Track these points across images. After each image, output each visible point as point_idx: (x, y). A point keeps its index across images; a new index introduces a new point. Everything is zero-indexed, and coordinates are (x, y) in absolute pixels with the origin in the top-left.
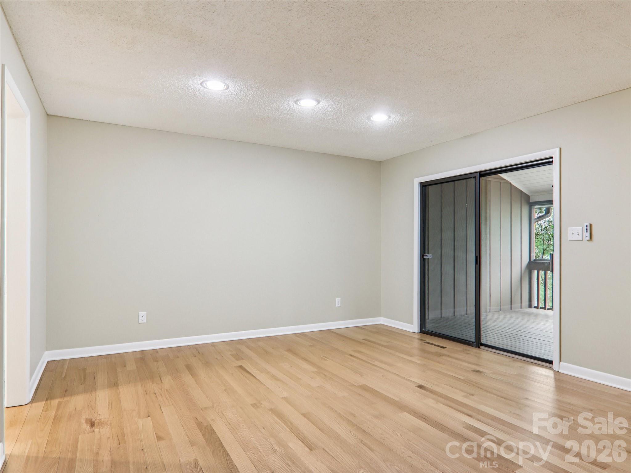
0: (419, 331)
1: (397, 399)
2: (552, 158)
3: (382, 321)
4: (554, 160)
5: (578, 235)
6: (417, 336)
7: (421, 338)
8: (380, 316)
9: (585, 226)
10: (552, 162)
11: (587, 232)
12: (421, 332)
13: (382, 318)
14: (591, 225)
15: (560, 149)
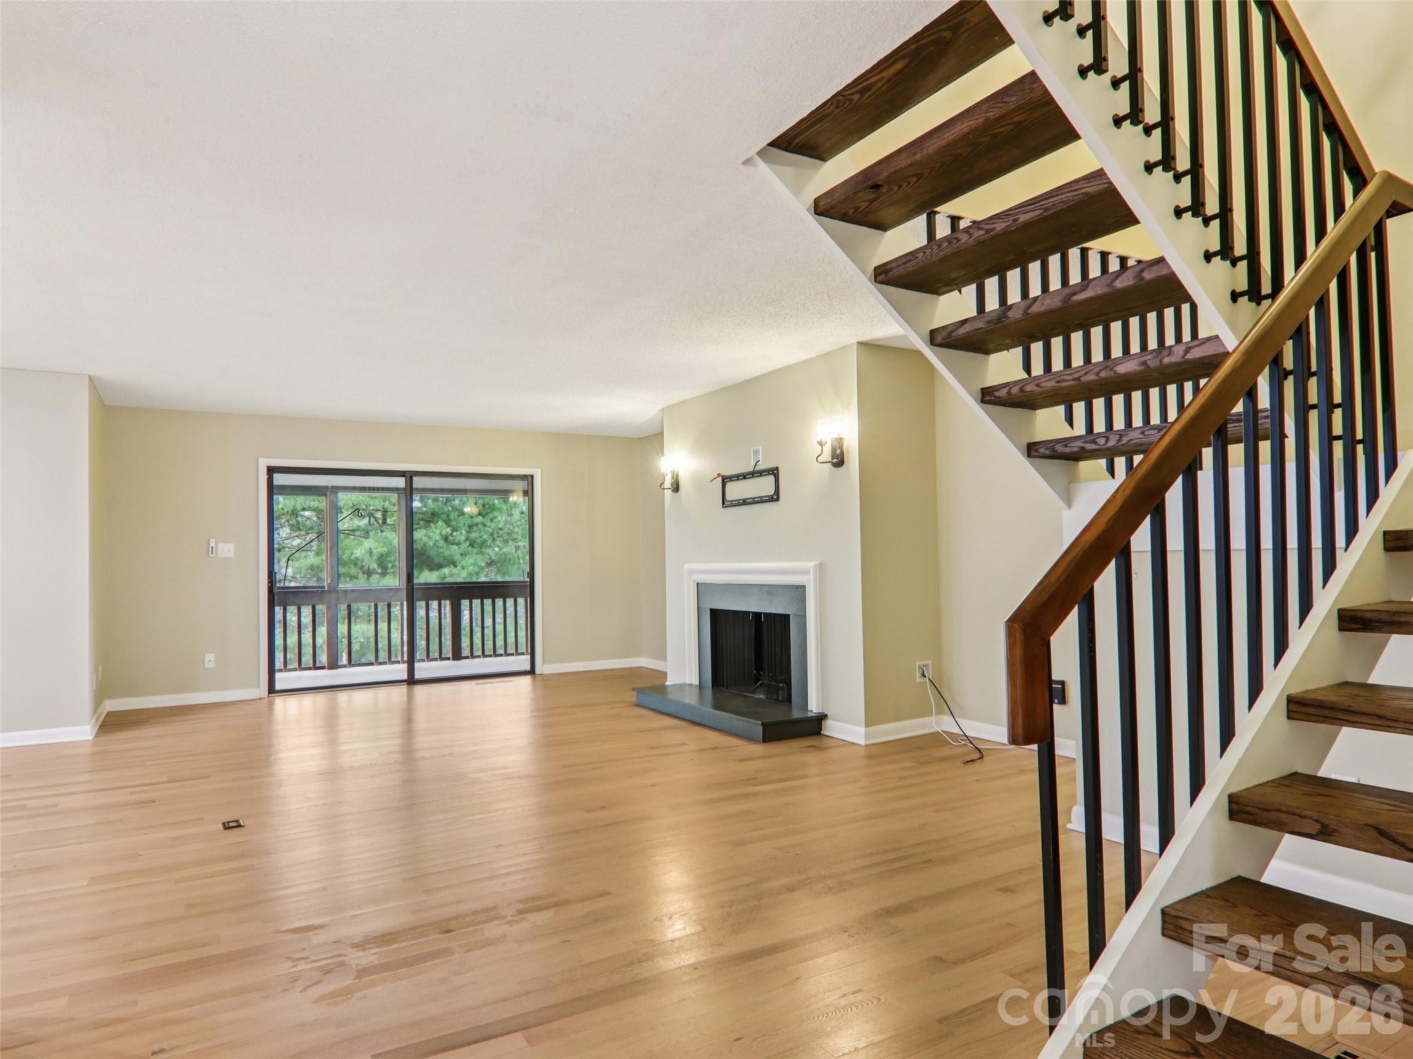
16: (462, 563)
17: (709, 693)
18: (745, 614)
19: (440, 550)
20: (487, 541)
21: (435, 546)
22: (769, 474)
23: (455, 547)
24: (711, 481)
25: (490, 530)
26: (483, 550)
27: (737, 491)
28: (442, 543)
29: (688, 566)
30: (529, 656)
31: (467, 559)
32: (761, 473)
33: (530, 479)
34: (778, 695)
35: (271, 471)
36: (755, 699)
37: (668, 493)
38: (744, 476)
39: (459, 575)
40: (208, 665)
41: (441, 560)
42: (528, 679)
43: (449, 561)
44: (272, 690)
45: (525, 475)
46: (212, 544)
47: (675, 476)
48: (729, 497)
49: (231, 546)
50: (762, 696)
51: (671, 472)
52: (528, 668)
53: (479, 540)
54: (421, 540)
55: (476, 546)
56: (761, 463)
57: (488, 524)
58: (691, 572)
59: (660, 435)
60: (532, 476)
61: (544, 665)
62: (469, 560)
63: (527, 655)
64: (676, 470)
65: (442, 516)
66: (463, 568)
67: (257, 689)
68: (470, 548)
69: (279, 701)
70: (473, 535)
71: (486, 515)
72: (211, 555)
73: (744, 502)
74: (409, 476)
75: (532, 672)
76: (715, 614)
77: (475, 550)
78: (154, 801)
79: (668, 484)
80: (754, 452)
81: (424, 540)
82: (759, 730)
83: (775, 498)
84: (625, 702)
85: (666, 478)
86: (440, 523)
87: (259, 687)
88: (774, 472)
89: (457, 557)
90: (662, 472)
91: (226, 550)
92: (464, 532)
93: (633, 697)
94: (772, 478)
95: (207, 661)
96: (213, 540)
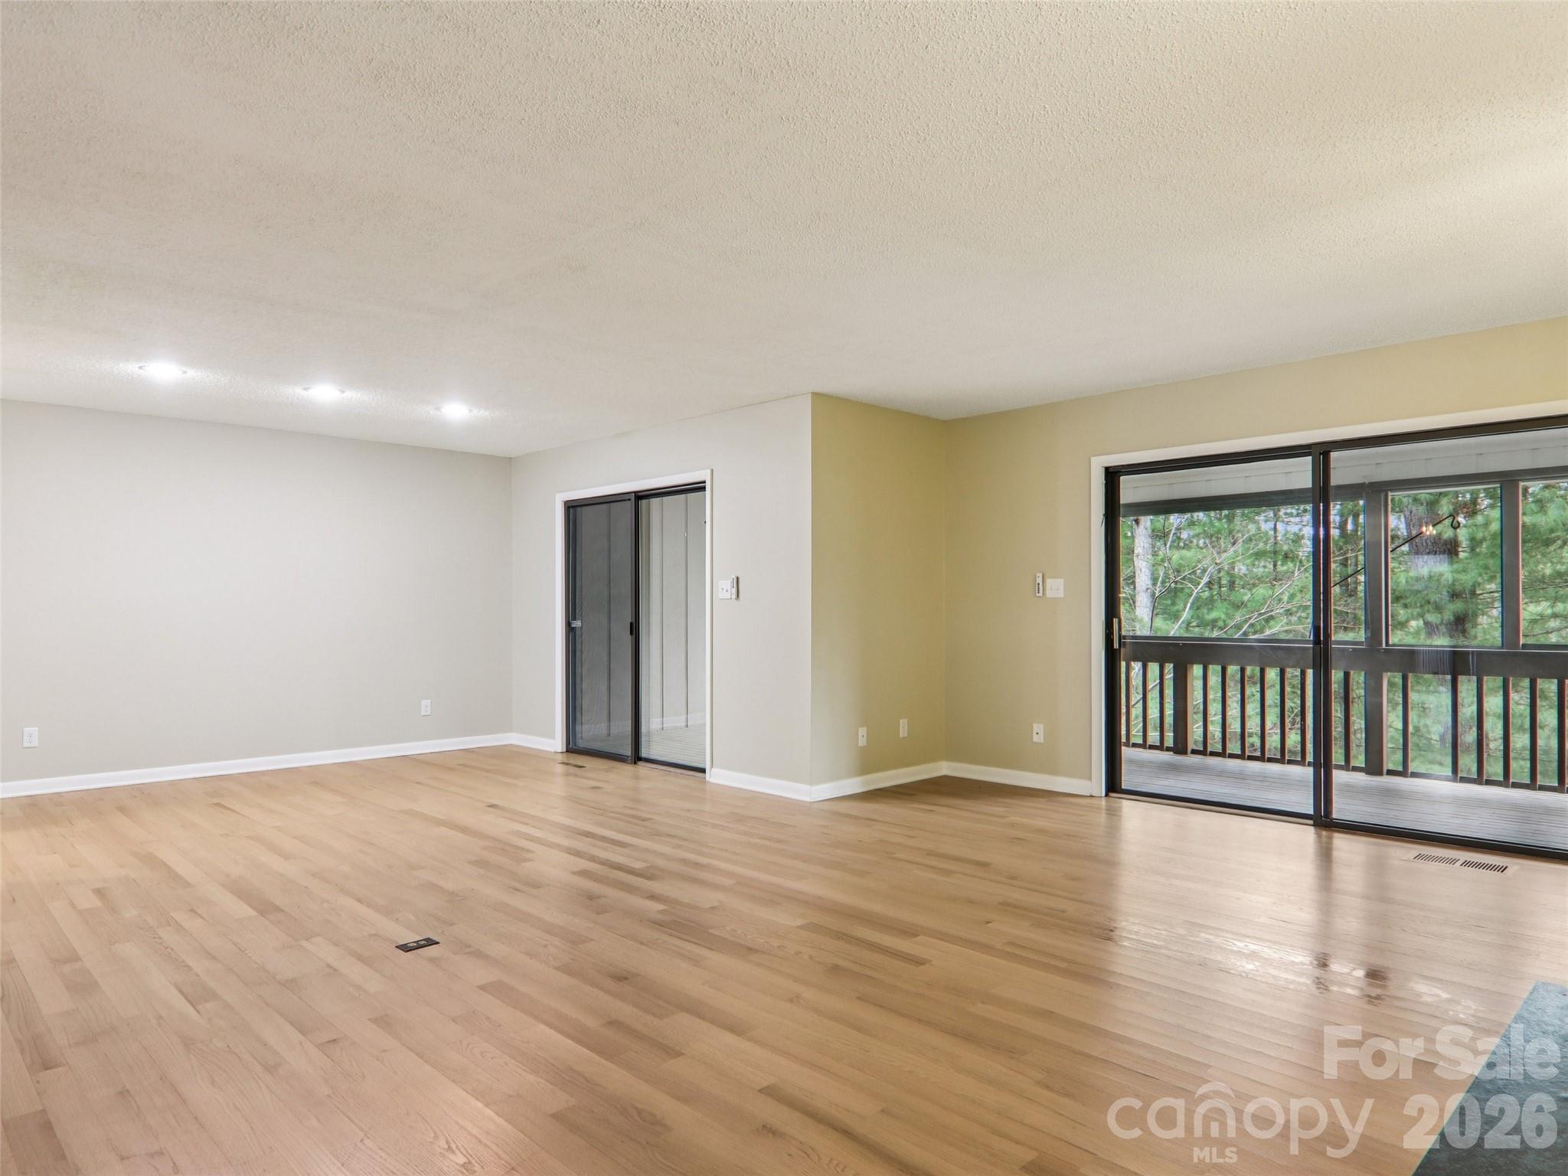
0: (565, 750)
2: (705, 482)
3: (514, 739)
4: (707, 485)
5: (726, 592)
6: (560, 758)
7: (565, 761)
8: (511, 731)
9: (733, 580)
10: (705, 488)
11: (733, 587)
12: (567, 751)
13: (514, 735)
14: (738, 578)
15: (712, 471)
35: (1110, 471)
40: (1036, 738)
46: (1039, 580)
49: (1060, 582)
67: (1092, 783)
69: (1131, 810)
72: (1038, 595)
74: (1321, 453)
87: (1090, 779)
91: (1055, 588)
95: (1035, 734)
96: (1041, 575)
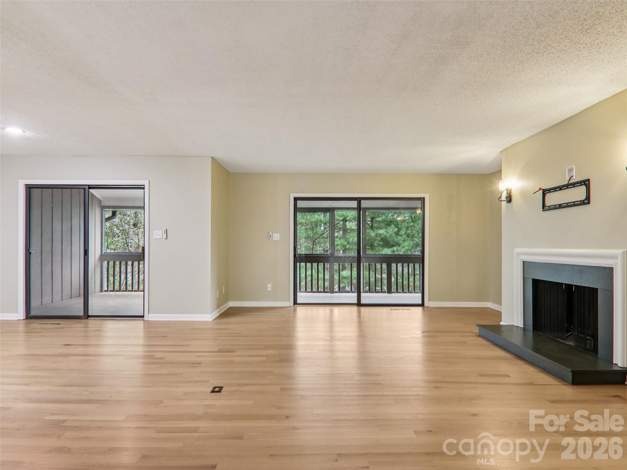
0: (24, 318)
1: (58, 353)
2: (144, 185)
4: (145, 187)
5: (160, 235)
6: (21, 322)
7: (25, 323)
9: (164, 230)
10: (144, 188)
11: (165, 233)
12: (26, 318)
14: (167, 230)
15: (150, 180)
16: (403, 244)
17: (530, 334)
18: (558, 285)
19: (393, 238)
20: (415, 234)
21: (391, 237)
22: (581, 185)
23: (400, 237)
24: (534, 193)
25: (417, 229)
26: (413, 239)
27: (553, 199)
28: (394, 235)
29: (517, 250)
30: (421, 294)
31: (405, 243)
32: (574, 185)
33: (423, 200)
34: (586, 345)
35: (296, 199)
36: (567, 345)
37: (504, 204)
38: (560, 188)
39: (401, 250)
40: (268, 289)
41: (394, 242)
42: (420, 309)
43: (397, 243)
44: (295, 303)
45: (420, 198)
46: (271, 234)
47: (509, 192)
48: (548, 203)
49: (278, 235)
50: (571, 343)
51: (506, 190)
52: (420, 302)
53: (411, 234)
54: (384, 234)
55: (410, 237)
56: (574, 177)
57: (416, 226)
58: (519, 254)
59: (500, 171)
60: (424, 198)
61: (430, 302)
62: (406, 244)
63: (420, 293)
64: (510, 188)
65: (394, 222)
66: (403, 247)
67: (289, 303)
68: (407, 238)
69: (299, 309)
70: (409, 232)
71: (415, 222)
72: (270, 239)
73: (560, 206)
74: (359, 200)
75: (422, 305)
76: (536, 282)
77: (409, 239)
78: (200, 364)
79: (504, 197)
80: (568, 170)
81: (385, 234)
82: (570, 375)
83: (587, 201)
84: (472, 332)
85: (503, 194)
86: (392, 226)
87: (290, 301)
88: (586, 183)
89: (401, 242)
90: (500, 190)
91: (276, 237)
92: (404, 230)
93: (477, 330)
94: (583, 188)
95: (268, 287)
96: (271, 232)
